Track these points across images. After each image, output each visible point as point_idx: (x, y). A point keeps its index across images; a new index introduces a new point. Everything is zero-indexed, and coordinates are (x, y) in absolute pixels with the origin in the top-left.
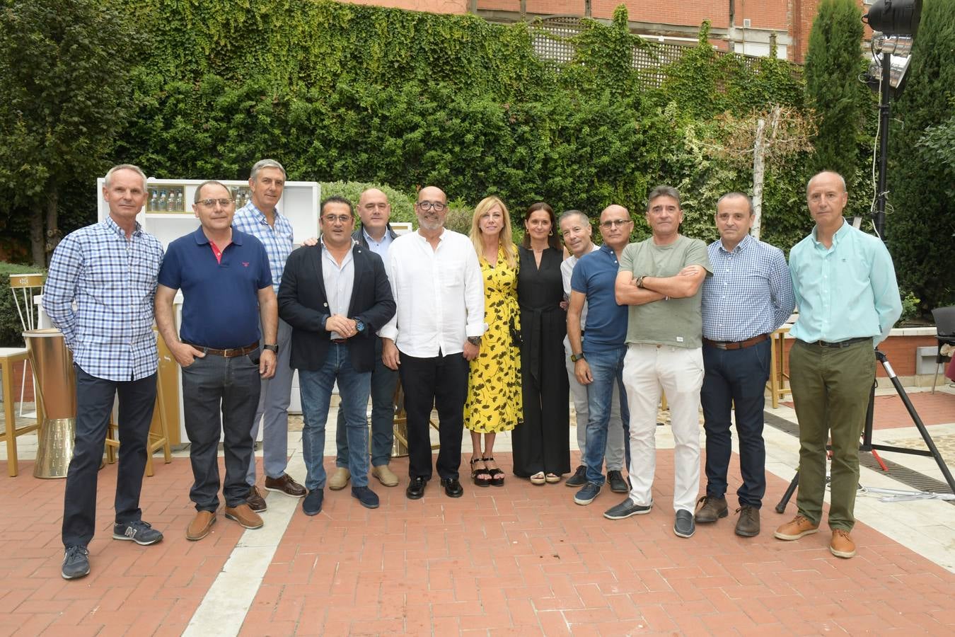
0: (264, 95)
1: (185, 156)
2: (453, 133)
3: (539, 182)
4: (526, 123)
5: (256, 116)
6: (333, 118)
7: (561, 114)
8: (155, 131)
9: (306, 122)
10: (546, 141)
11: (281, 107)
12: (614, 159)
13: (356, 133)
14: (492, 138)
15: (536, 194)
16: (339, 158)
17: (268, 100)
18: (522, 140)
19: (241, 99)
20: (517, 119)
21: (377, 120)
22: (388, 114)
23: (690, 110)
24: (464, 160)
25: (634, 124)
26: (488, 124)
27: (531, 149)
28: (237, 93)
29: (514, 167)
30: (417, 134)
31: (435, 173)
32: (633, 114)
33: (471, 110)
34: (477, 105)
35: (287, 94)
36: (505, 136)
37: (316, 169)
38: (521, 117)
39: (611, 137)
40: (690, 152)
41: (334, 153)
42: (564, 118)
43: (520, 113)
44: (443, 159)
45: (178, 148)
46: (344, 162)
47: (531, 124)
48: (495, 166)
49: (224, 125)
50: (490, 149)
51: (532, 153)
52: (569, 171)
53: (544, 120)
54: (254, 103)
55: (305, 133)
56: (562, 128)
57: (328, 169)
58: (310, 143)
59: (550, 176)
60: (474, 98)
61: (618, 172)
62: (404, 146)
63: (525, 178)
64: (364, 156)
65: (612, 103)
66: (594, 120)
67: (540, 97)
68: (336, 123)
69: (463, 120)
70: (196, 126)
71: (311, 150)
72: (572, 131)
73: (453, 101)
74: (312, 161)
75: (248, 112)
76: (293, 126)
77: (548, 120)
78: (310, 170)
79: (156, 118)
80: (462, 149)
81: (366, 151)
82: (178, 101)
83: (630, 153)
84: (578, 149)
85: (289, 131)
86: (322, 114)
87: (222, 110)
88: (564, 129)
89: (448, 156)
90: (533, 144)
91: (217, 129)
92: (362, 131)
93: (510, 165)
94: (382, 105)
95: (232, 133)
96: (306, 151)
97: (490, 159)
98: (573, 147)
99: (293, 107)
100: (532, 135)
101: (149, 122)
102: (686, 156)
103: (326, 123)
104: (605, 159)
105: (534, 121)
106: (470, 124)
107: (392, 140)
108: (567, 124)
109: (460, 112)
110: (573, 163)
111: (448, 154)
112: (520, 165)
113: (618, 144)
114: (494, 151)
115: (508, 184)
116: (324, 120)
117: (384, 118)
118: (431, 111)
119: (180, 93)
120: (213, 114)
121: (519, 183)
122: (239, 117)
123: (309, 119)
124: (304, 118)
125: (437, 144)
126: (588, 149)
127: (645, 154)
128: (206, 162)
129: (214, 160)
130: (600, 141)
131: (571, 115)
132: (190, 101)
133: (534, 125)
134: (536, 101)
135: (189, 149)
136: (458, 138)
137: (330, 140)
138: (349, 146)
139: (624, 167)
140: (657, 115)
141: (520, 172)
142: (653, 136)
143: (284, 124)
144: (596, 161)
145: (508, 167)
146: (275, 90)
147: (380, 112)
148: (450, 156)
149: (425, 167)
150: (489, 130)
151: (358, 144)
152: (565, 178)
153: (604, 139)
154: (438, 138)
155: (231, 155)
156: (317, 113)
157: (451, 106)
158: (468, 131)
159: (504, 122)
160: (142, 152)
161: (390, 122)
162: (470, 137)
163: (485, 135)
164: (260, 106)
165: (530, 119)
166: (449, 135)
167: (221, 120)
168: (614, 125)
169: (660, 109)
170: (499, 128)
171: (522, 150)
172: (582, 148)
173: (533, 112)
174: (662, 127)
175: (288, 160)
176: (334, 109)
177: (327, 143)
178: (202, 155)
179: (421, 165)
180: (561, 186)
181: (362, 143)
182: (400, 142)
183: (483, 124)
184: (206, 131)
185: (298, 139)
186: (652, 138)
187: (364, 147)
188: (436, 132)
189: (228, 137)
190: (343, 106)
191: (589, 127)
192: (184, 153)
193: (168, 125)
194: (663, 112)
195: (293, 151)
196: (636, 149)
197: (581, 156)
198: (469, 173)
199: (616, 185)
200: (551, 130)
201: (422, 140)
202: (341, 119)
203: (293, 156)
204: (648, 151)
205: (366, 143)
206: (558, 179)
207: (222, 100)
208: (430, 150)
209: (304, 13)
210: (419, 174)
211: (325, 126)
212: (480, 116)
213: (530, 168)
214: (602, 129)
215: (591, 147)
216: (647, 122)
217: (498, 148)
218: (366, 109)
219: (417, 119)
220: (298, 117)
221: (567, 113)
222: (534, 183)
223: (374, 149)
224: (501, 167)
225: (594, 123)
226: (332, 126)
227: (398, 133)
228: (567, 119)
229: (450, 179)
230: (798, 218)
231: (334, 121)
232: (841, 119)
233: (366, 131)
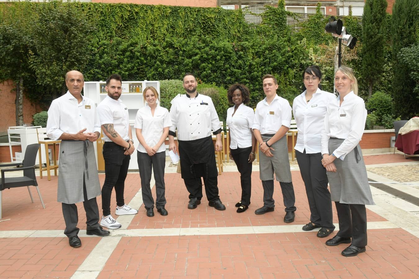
0: (137, 44)
1: (108, 69)
2: (211, 56)
3: (248, 74)
4: (242, 50)
5: (134, 53)
6: (164, 52)
7: (257, 46)
8: (96, 60)
9: (154, 54)
10: (250, 58)
11: (144, 49)
12: (279, 64)
13: (173, 58)
14: (227, 57)
15: (247, 79)
16: (167, 68)
17: (139, 46)
18: (240, 57)
19: (128, 46)
20: (238, 49)
21: (181, 52)
22: (185, 50)
23: (313, 41)
24: (216, 67)
25: (288, 49)
26: (226, 51)
27: (244, 61)
28: (127, 44)
29: (237, 68)
30: (197, 57)
31: (205, 72)
32: (287, 44)
33: (219, 46)
34: (221, 44)
35: (146, 43)
36: (233, 56)
37: (158, 73)
38: (240, 48)
39: (278, 54)
40: (311, 59)
41: (165, 66)
42: (258, 47)
43: (239, 46)
44: (208, 67)
45: (105, 66)
46: (168, 70)
47: (244, 51)
48: (230, 68)
49: (122, 57)
50: (227, 61)
51: (244, 63)
52: (260, 69)
53: (249, 49)
54: (133, 48)
55: (153, 58)
56: (257, 52)
57: (163, 72)
58: (155, 62)
59: (252, 71)
60: (220, 41)
61: (281, 69)
62: (192, 62)
63: (242, 73)
64: (177, 67)
65: (278, 40)
66: (270, 47)
67: (248, 39)
68: (165, 54)
69: (216, 51)
70: (111, 57)
71: (156, 65)
72: (261, 53)
73: (212, 43)
74: (156, 69)
75: (131, 51)
76: (148, 56)
77: (251, 49)
78: (155, 73)
79: (97, 55)
80: (215, 62)
81: (177, 65)
82: (105, 48)
83: (286, 61)
84: (264, 60)
85: (147, 58)
86: (160, 51)
87: (121, 51)
88: (258, 52)
89: (210, 65)
90: (245, 59)
91: (119, 58)
92: (175, 57)
93: (235, 68)
94: (183, 46)
95: (126, 60)
96: (154, 66)
97: (227, 66)
98: (262, 59)
99: (149, 48)
100: (244, 55)
101: (93, 57)
102: (310, 61)
103: (161, 54)
104: (275, 63)
105: (245, 50)
106: (219, 52)
107: (188, 60)
108: (259, 50)
109: (215, 47)
110: (262, 66)
111: (210, 64)
112: (240, 67)
113: (281, 57)
114: (229, 62)
115: (235, 76)
116: (160, 53)
117: (184, 51)
118: (203, 47)
119: (105, 45)
120: (118, 53)
121: (239, 75)
122: (128, 54)
123: (155, 53)
124: (153, 53)
125: (205, 61)
126: (268, 60)
127: (293, 61)
128: (116, 71)
129: (119, 71)
130: (273, 56)
131: (261, 46)
132: (109, 48)
133: (245, 51)
134: (246, 41)
135: (109, 67)
136: (214, 58)
137: (163, 61)
138: (171, 63)
139: (284, 66)
140: (298, 44)
141: (240, 71)
142: (296, 53)
143: (145, 55)
144: (272, 65)
145: (235, 69)
146: (141, 42)
147: (182, 49)
148: (211, 65)
149: (201, 70)
150: (226, 54)
151: (174, 62)
152: (258, 72)
153: (275, 55)
154: (206, 58)
155: (125, 68)
156: (158, 50)
157: (211, 45)
158: (218, 55)
159: (233, 50)
160: (91, 68)
161: (186, 53)
162: (218, 57)
163: (225, 56)
164: (136, 49)
165: (244, 49)
166: (210, 57)
167: (121, 55)
168: (279, 49)
169: (299, 42)
170: (230, 53)
171: (240, 62)
172: (265, 60)
173: (245, 46)
174: (300, 49)
175: (147, 69)
176: (164, 48)
177: (162, 62)
178: (114, 69)
179: (199, 69)
180: (257, 75)
181: (176, 61)
182: (191, 60)
183: (224, 52)
184: (115, 59)
185: (150, 61)
186: (296, 54)
187: (176, 63)
188: (205, 56)
189: (124, 61)
190: (168, 47)
191: (268, 50)
192: (107, 68)
193: (101, 57)
194: (301, 43)
195: (149, 66)
196: (289, 59)
197: (265, 63)
198: (219, 71)
199: (280, 74)
200: (252, 53)
201: (200, 59)
202: (167, 52)
203: (149, 68)
204: (294, 60)
205: (177, 61)
206: (255, 73)
207: (121, 47)
208: (203, 63)
209: (151, 10)
210: (198, 73)
211: (161, 56)
212: (223, 48)
213: (244, 69)
214: (274, 51)
215: (269, 59)
216: (293, 47)
217: (230, 61)
218: (177, 48)
219: (197, 51)
220: (150, 53)
221: (259, 45)
222: (246, 75)
223: (180, 63)
224: (232, 69)
225: (270, 49)
226: (163, 55)
227: (190, 57)
228: (259, 48)
229: (211, 74)
230: (362, 85)
231: (164, 53)
232: (377, 43)
233: (177, 57)
